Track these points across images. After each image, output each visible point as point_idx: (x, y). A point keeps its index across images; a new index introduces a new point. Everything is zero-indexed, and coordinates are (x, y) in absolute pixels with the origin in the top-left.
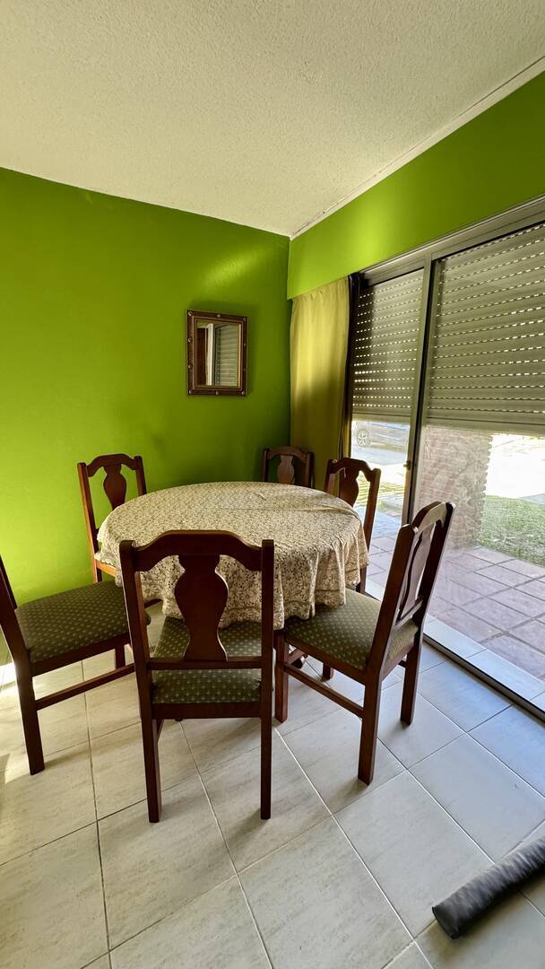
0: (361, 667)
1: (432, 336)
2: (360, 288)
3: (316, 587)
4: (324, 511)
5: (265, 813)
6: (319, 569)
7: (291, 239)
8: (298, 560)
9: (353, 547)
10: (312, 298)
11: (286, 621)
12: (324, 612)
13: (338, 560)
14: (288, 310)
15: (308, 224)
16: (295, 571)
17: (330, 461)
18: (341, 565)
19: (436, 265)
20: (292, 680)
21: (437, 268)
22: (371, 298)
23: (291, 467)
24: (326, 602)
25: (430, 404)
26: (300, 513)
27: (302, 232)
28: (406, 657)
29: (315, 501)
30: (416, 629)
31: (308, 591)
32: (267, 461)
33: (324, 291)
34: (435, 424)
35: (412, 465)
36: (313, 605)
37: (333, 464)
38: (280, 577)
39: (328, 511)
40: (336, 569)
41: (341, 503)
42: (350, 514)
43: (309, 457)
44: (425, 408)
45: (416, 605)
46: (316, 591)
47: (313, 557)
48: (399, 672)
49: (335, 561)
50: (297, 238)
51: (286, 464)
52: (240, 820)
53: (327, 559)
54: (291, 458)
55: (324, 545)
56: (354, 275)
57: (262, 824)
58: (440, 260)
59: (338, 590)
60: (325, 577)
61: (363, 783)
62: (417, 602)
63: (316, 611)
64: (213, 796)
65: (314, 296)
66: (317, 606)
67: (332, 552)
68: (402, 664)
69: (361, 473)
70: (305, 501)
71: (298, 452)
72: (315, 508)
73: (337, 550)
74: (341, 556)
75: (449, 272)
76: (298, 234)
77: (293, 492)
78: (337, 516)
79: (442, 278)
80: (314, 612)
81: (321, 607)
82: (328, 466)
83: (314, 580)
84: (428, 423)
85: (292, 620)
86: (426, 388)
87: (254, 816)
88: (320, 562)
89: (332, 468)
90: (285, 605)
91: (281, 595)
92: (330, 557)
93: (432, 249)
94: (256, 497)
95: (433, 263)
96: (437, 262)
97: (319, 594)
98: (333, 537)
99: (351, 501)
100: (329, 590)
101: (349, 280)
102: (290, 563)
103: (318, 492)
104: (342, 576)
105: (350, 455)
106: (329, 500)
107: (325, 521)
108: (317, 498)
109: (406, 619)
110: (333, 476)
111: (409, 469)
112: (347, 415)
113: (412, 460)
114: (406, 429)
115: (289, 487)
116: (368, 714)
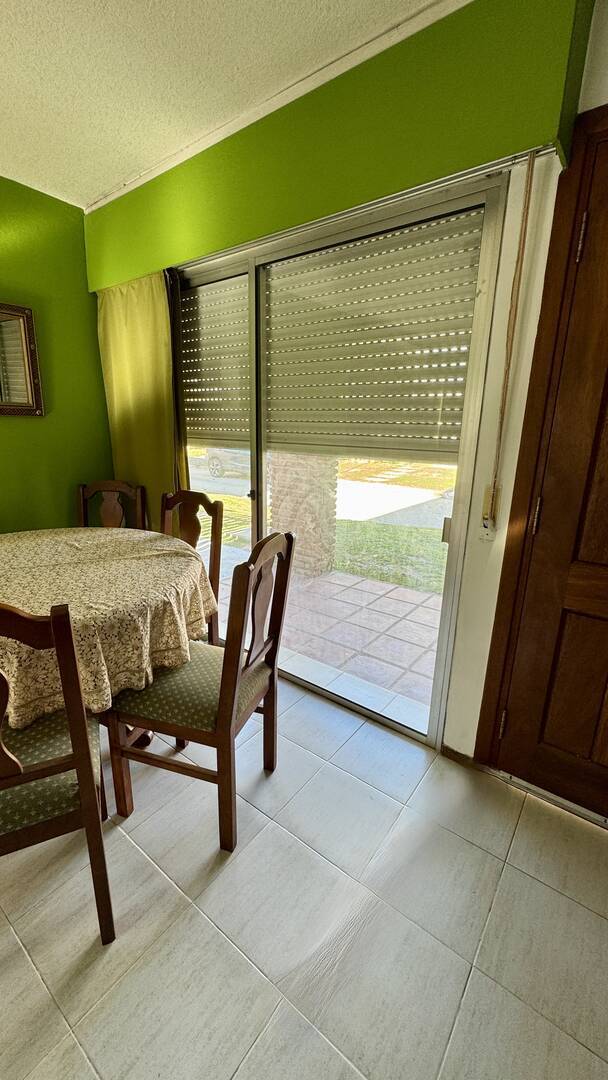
0: (210, 729)
1: (264, 352)
2: (180, 288)
3: (151, 647)
4: (158, 556)
5: (107, 935)
6: (153, 626)
7: (86, 212)
8: (121, 621)
9: (195, 594)
10: (122, 293)
11: (115, 699)
12: (165, 675)
13: (176, 612)
14: (92, 305)
15: (106, 197)
16: (120, 635)
17: (164, 496)
18: (181, 619)
19: (260, 272)
20: (133, 764)
21: (262, 275)
22: (195, 303)
23: (119, 507)
24: (166, 663)
25: (268, 427)
26: (127, 562)
27: (100, 205)
28: (262, 702)
29: (148, 545)
30: (269, 672)
31: (140, 656)
32: (85, 501)
33: (136, 286)
34: (275, 449)
35: (256, 495)
36: (149, 670)
37: (167, 499)
38: (99, 646)
39: (164, 555)
40: (174, 622)
41: (180, 544)
42: (191, 556)
43: (139, 491)
44: (264, 432)
45: (265, 646)
46: (152, 654)
47: (142, 614)
48: (256, 721)
49: (172, 614)
50: (93, 212)
51: (112, 501)
52: (75, 958)
53: (162, 613)
54: (117, 495)
55: (156, 597)
56: (170, 270)
57: (105, 950)
58: (264, 266)
59: (179, 647)
60: (162, 634)
61: (226, 852)
62: (266, 644)
63: (154, 678)
64: (33, 945)
65: (124, 291)
66: (155, 671)
67: (167, 604)
68: (258, 710)
69: (201, 507)
70: (135, 546)
71: (125, 485)
72: (147, 554)
73: (173, 601)
74: (179, 607)
75: (275, 282)
76: (94, 208)
77: (120, 536)
78: (174, 560)
79: (268, 287)
80: (151, 678)
81: (160, 671)
82: (163, 501)
83: (147, 641)
84: (269, 448)
85: (122, 696)
86: (263, 409)
87: (94, 945)
88: (153, 618)
89: (167, 503)
90: (110, 679)
91: (104, 668)
92: (165, 610)
93: (254, 252)
94: (67, 548)
95: (257, 269)
96: (261, 268)
97: (155, 655)
98: (167, 586)
99: (193, 541)
100: (168, 649)
101: (165, 276)
102: (112, 627)
103: (153, 534)
104: (183, 630)
105: (189, 487)
106: (166, 542)
107: (159, 568)
108: (150, 541)
109: (255, 665)
110: (169, 513)
111: (253, 499)
112: (180, 439)
113: (255, 489)
114: (245, 455)
115: (115, 530)
116: (223, 777)
